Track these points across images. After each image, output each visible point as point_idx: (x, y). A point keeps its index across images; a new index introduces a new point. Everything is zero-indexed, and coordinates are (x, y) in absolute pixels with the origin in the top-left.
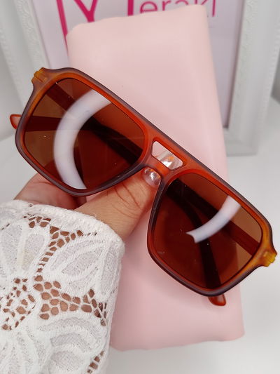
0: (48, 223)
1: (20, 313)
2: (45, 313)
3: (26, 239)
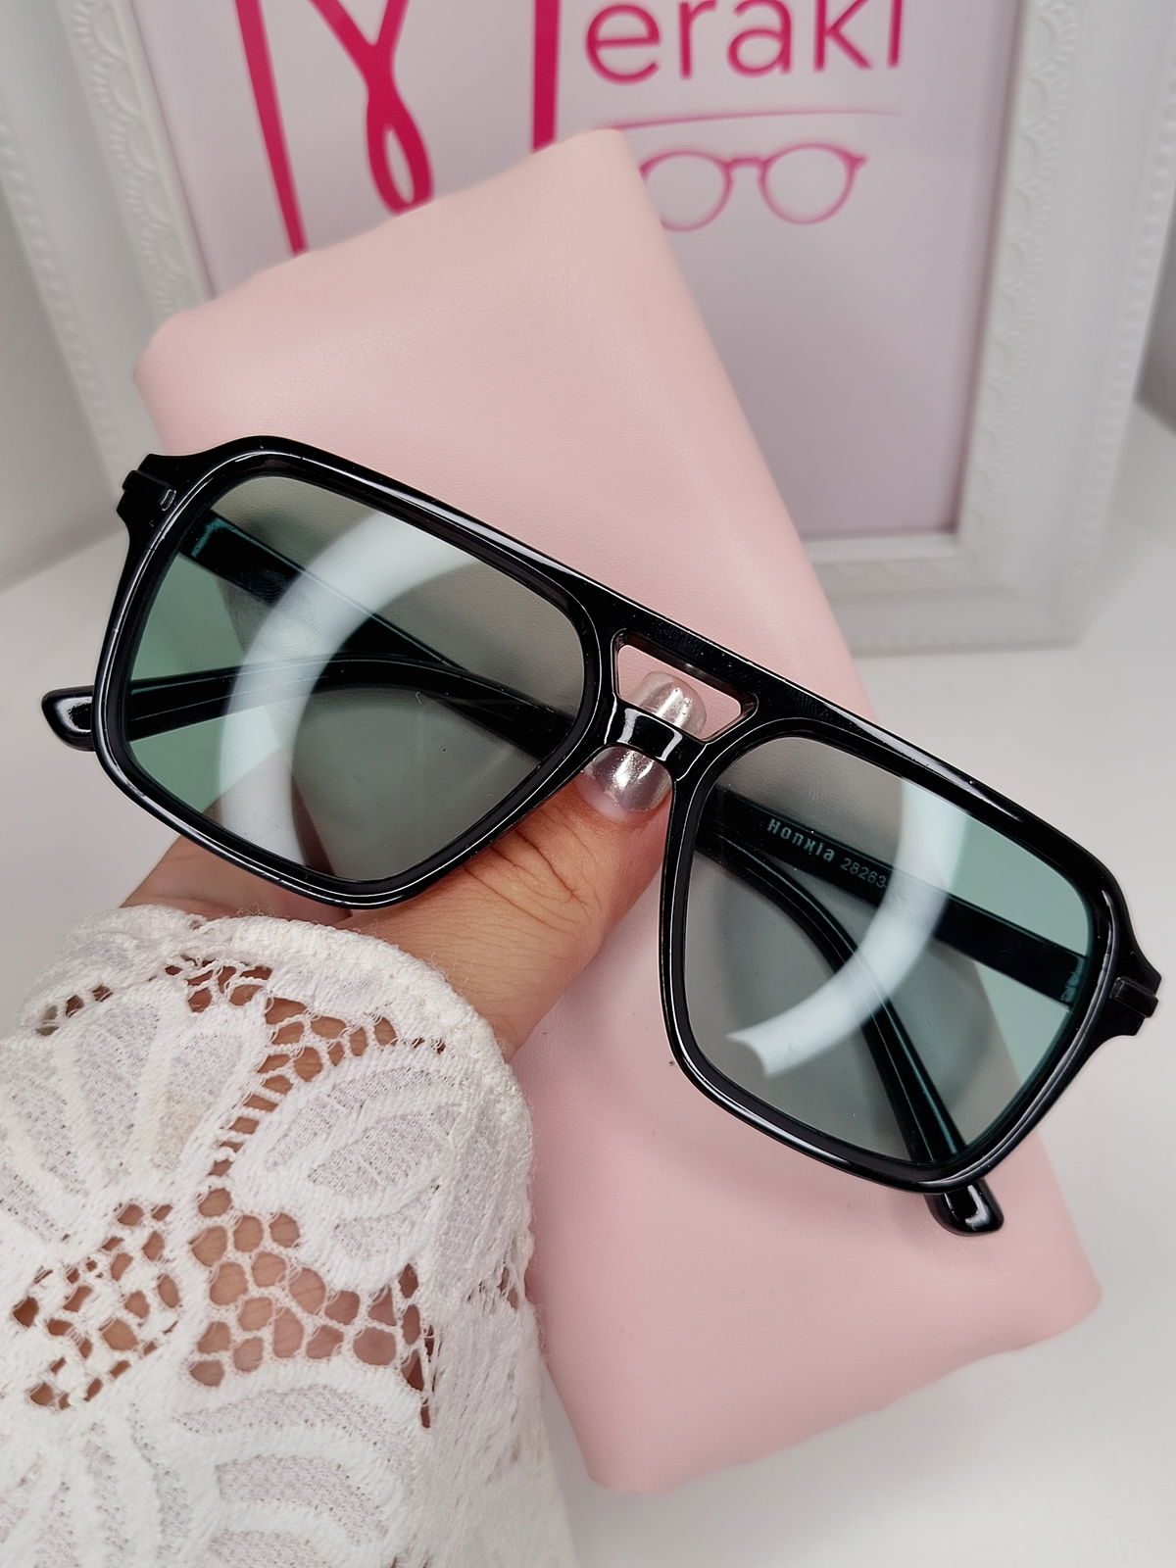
0: (257, 988)
1: (114, 1347)
2: (209, 1358)
3: (175, 1051)
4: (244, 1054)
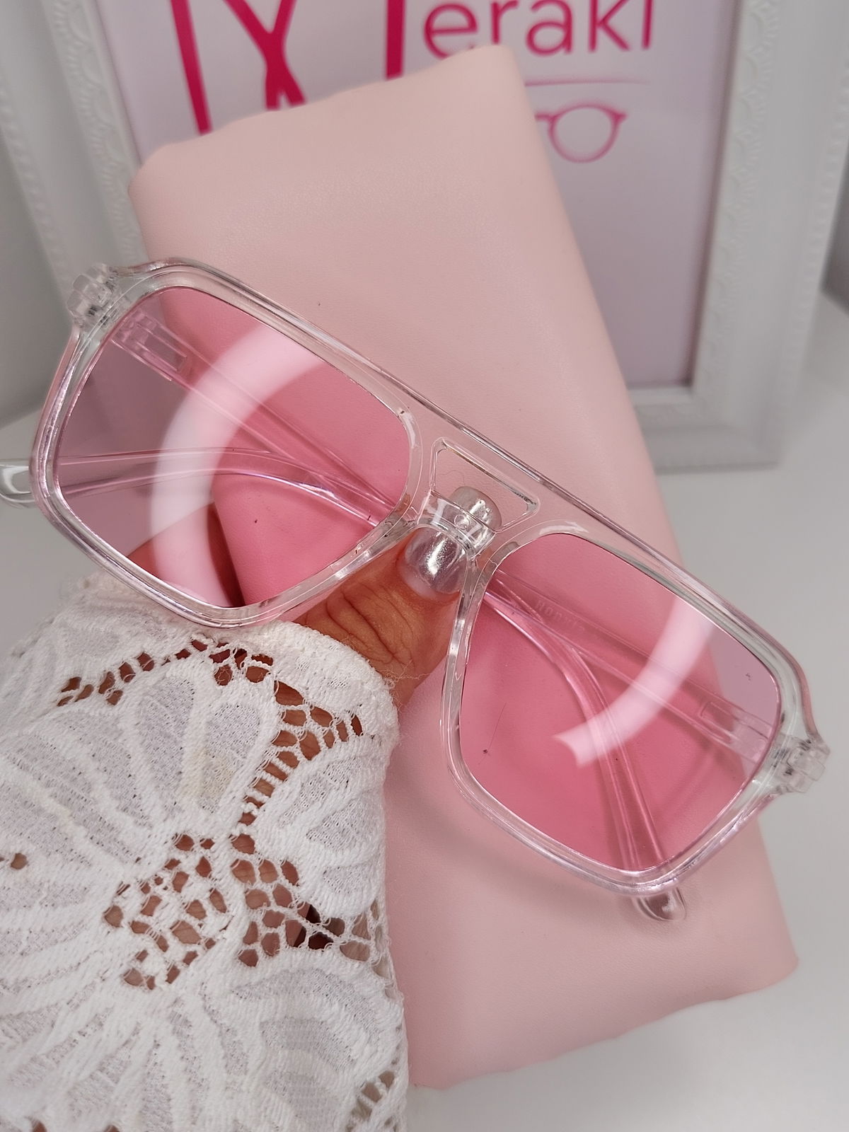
1: (183, 941)
2: (251, 947)
3: (208, 716)
4: (264, 727)
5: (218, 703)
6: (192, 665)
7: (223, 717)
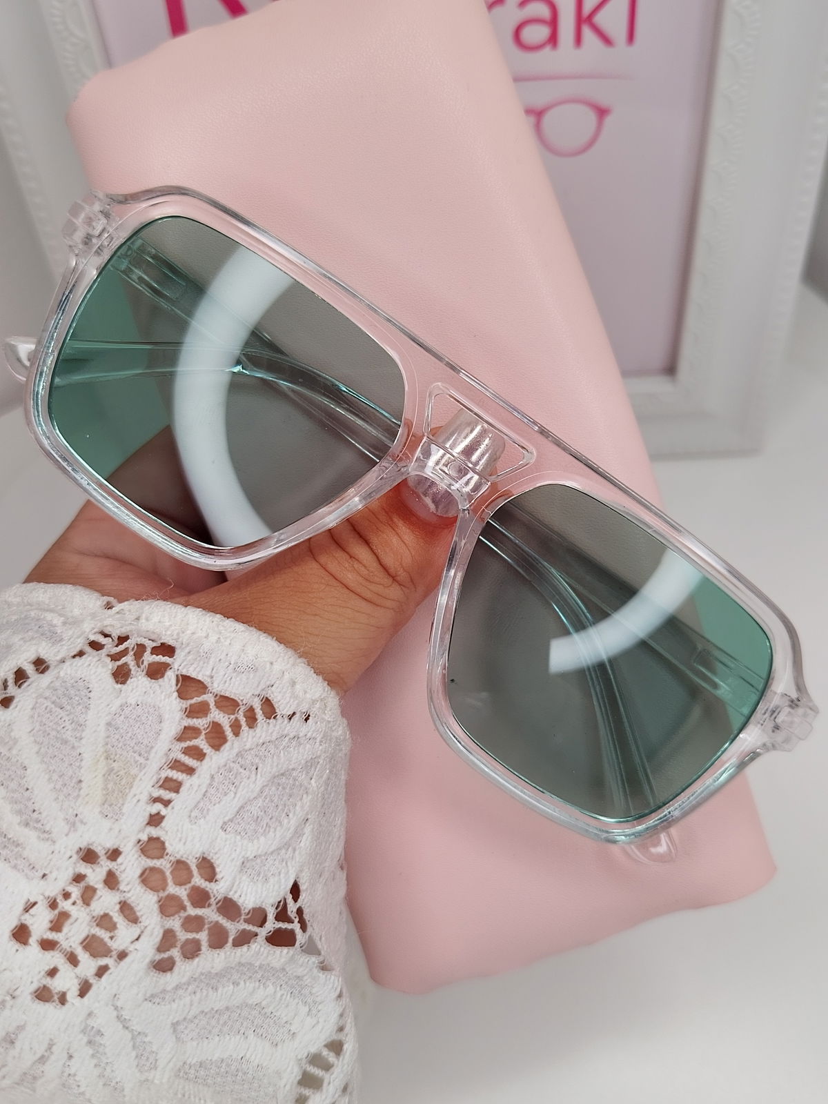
0: (168, 666)
2: (165, 955)
3: (107, 718)
4: (165, 725)
5: (118, 703)
6: (87, 664)
7: (122, 717)
